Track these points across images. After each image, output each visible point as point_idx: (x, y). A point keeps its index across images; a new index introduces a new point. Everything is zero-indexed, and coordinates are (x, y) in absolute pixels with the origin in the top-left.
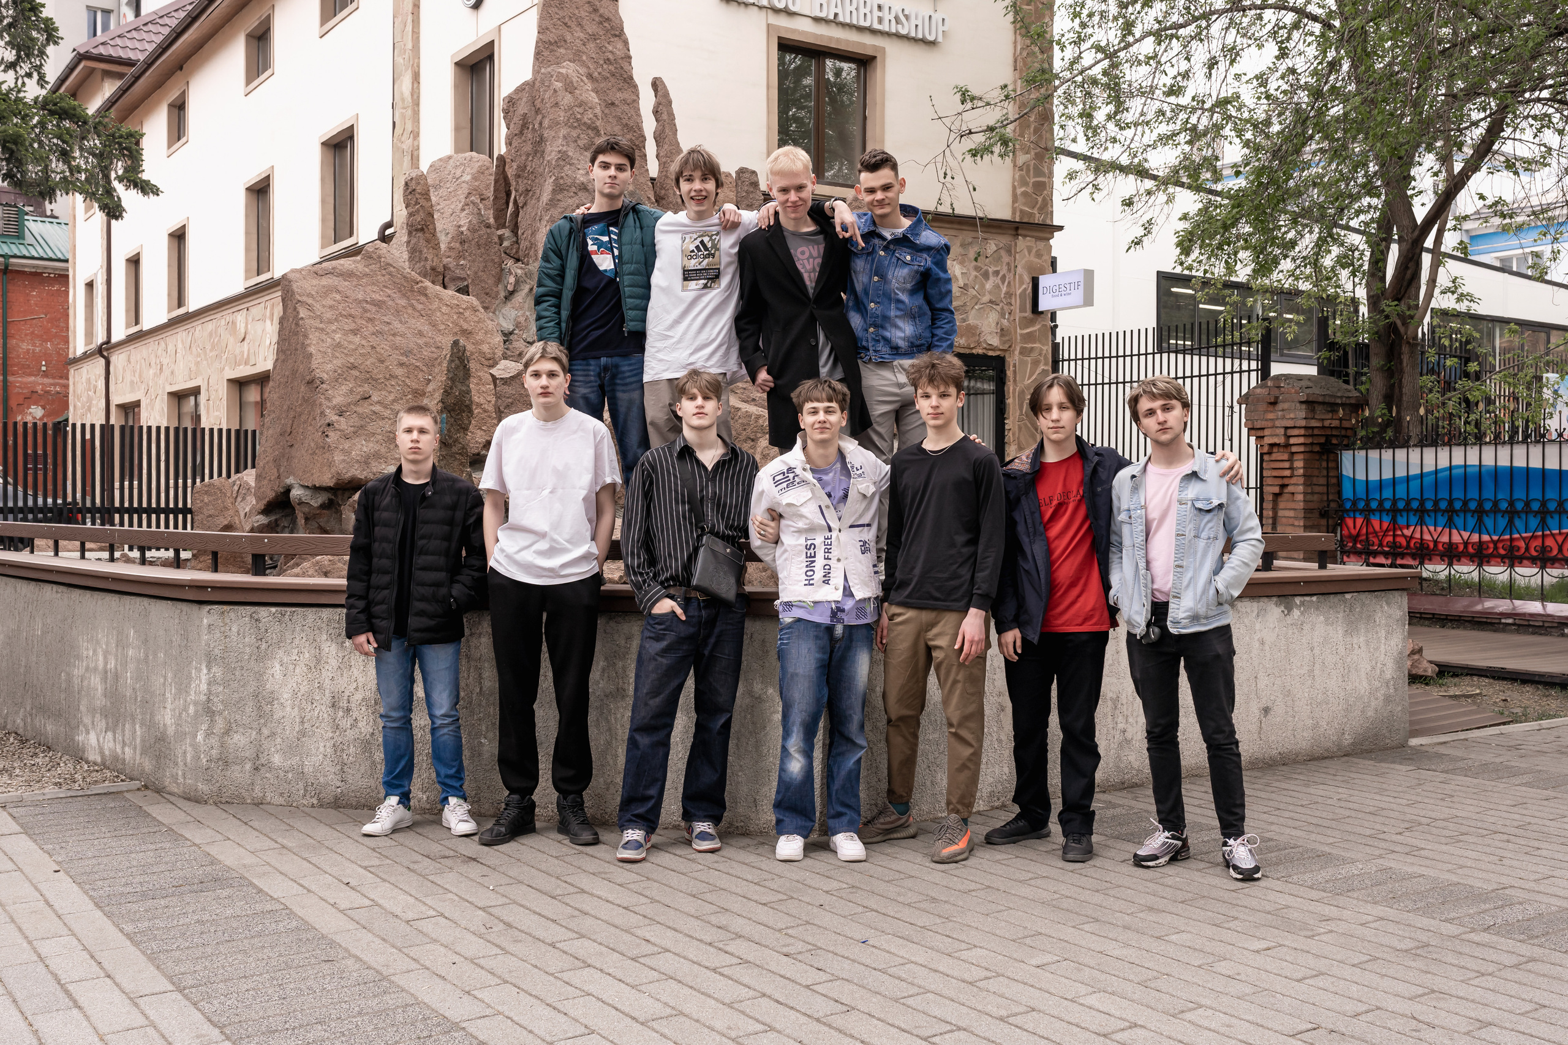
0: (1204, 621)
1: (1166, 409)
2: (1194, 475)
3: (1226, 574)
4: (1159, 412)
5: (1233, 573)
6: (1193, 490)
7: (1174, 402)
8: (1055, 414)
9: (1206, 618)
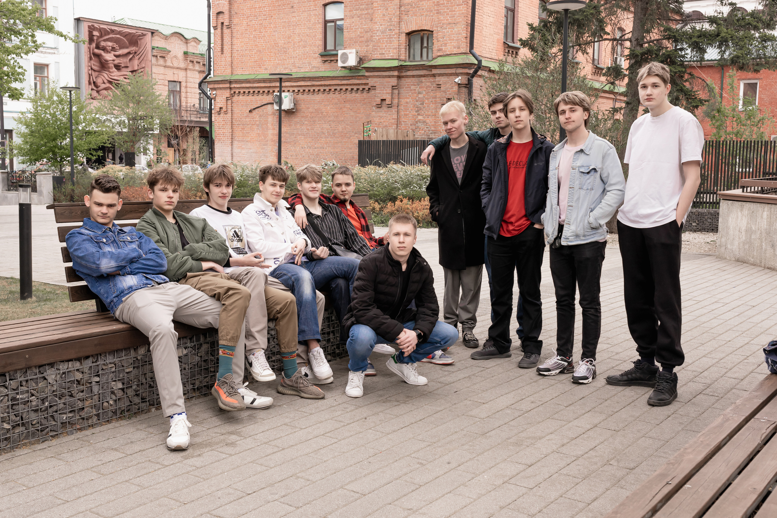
0: (582, 238)
1: (572, 111)
2: (582, 151)
3: (597, 212)
4: (567, 112)
5: (601, 211)
6: (582, 160)
7: (577, 107)
8: (518, 113)
9: (584, 236)
